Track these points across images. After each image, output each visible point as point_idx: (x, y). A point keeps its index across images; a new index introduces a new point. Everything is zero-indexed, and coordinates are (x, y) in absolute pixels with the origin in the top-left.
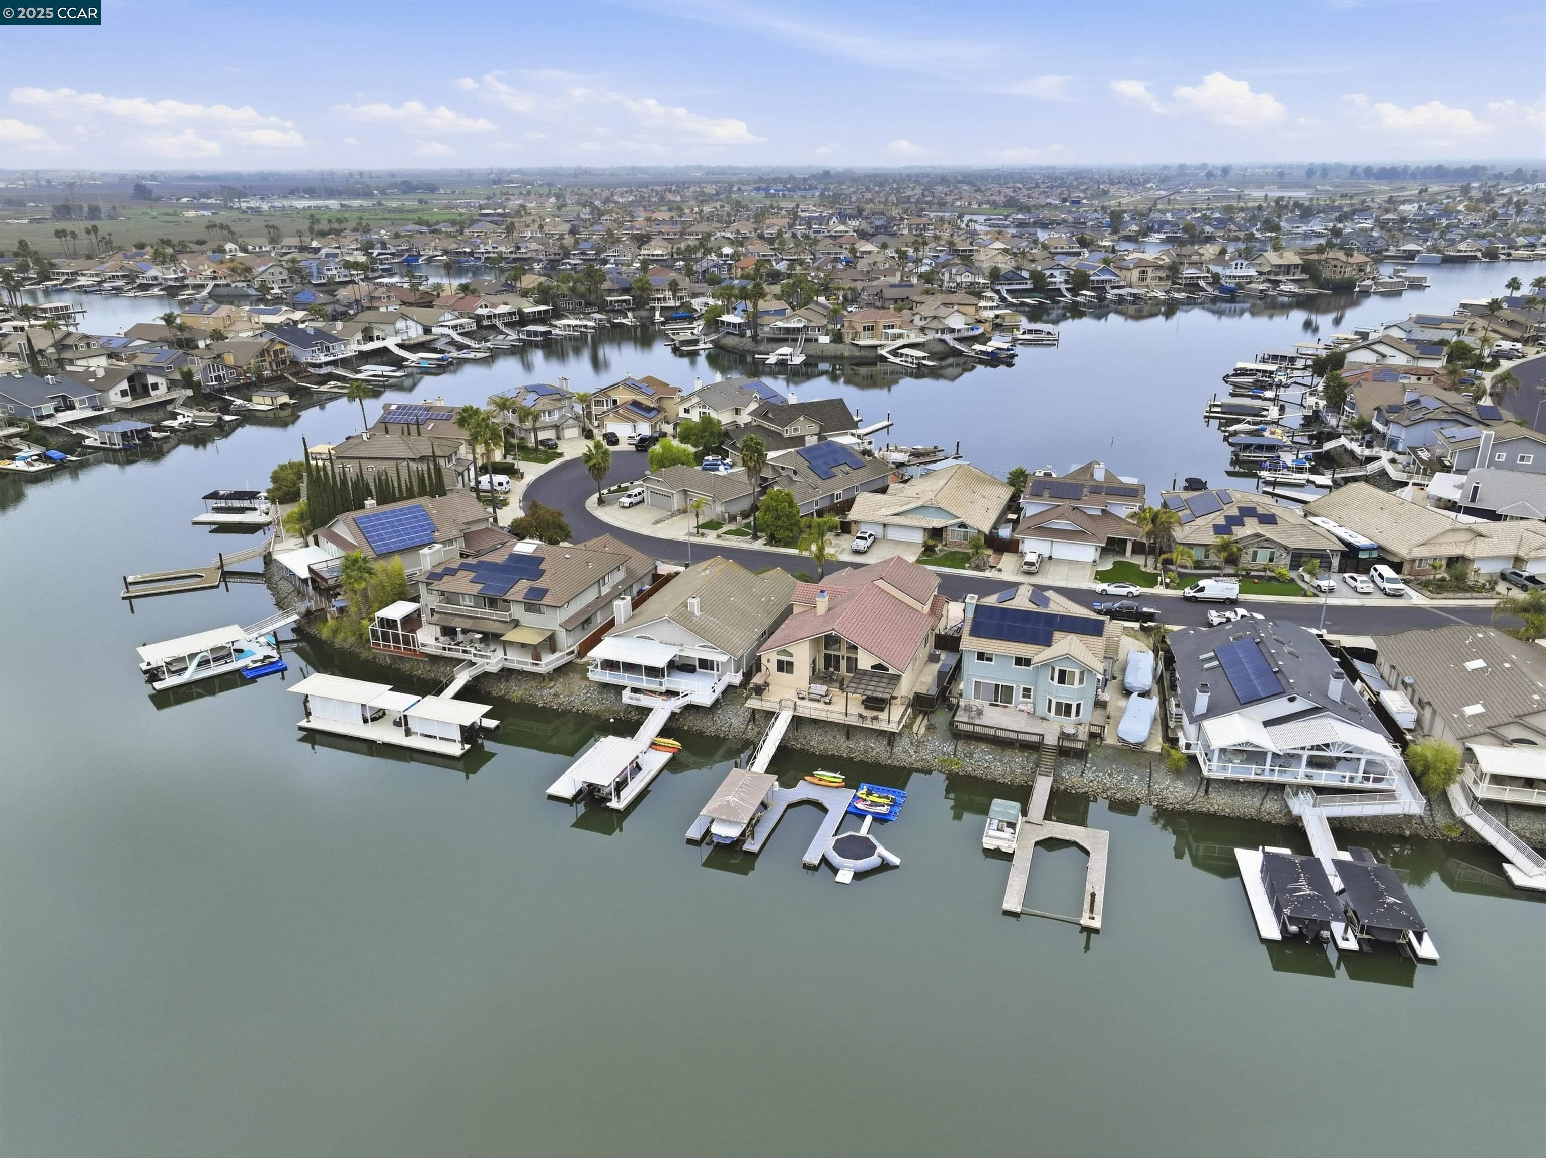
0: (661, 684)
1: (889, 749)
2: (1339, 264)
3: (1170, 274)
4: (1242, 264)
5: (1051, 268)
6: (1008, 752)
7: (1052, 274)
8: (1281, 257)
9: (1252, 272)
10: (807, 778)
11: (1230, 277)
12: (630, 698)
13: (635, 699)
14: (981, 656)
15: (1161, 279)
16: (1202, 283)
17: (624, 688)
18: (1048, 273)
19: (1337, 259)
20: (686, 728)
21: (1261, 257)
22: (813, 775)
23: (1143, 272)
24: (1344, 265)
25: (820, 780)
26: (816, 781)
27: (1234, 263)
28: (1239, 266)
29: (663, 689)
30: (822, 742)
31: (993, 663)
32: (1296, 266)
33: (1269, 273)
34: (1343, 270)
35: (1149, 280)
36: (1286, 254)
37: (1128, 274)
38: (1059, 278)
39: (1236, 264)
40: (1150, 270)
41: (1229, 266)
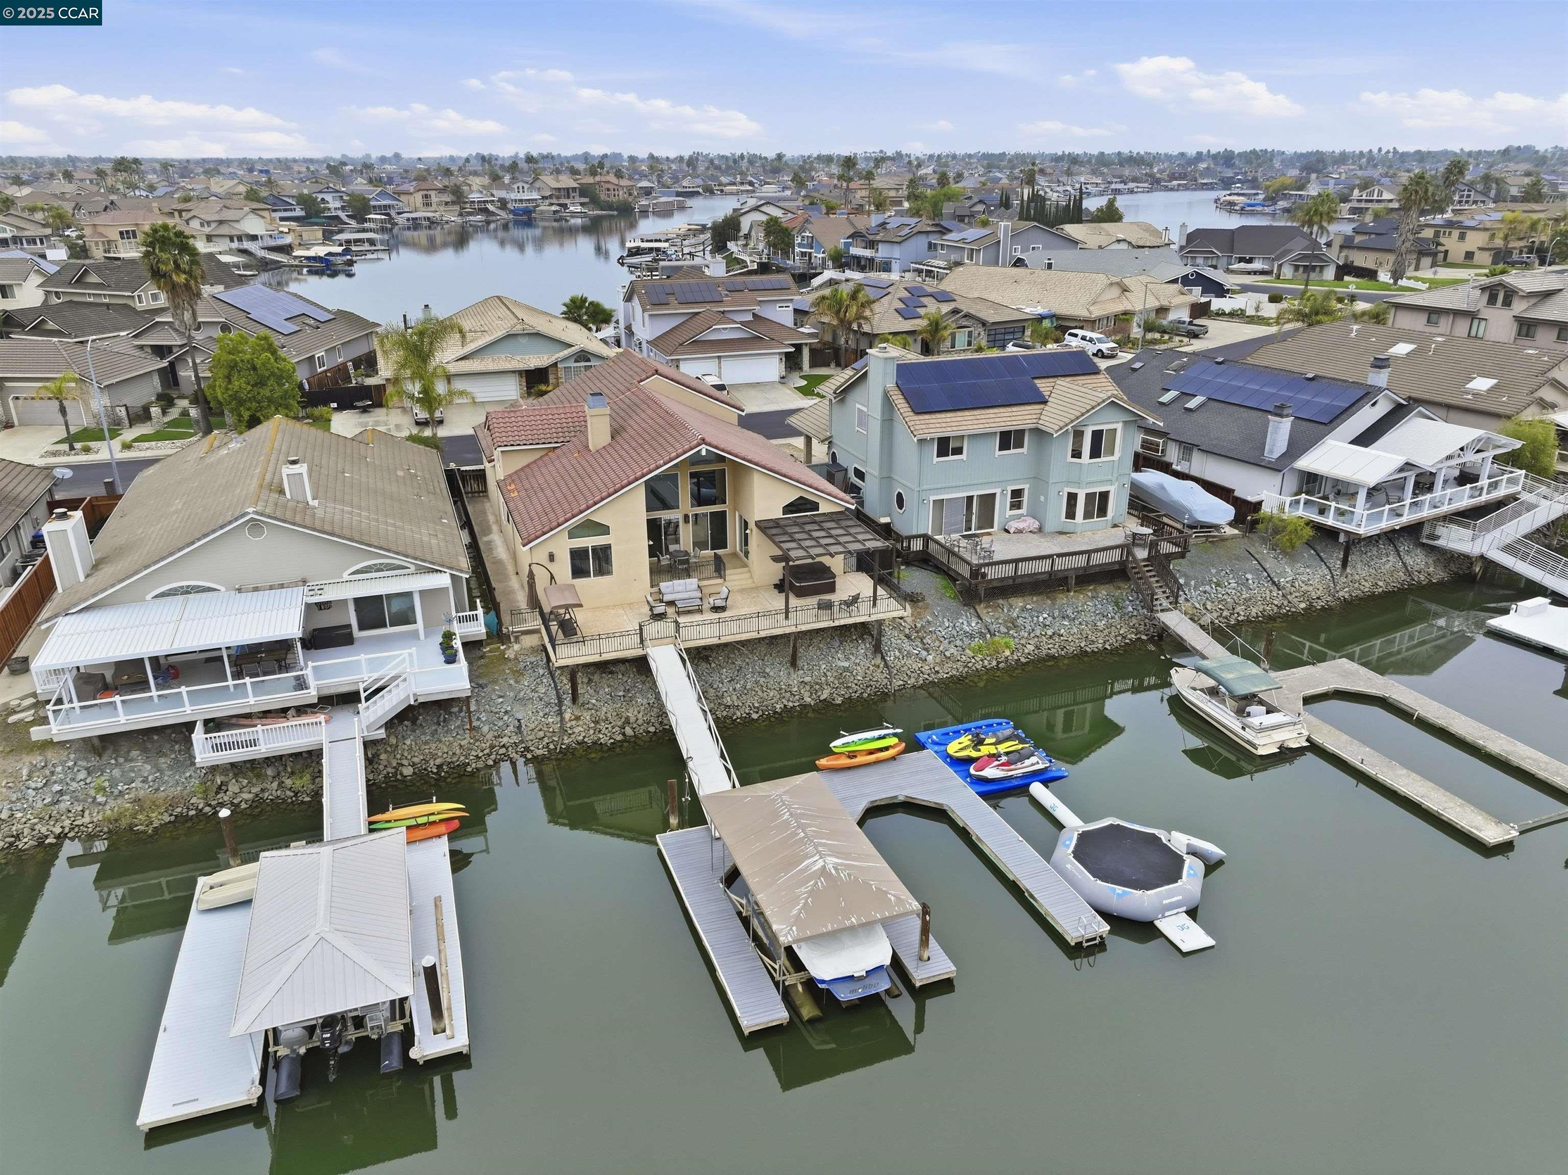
0: (301, 684)
1: (878, 661)
2: (611, 187)
3: (454, 199)
4: (523, 188)
5: (320, 192)
6: (1062, 599)
7: (323, 199)
8: (558, 181)
9: (535, 196)
10: (823, 762)
11: (516, 201)
12: (217, 748)
13: (229, 746)
14: (945, 447)
15: (447, 203)
16: (491, 207)
17: (190, 726)
18: (320, 196)
19: (608, 182)
20: (408, 771)
21: (539, 181)
22: (830, 753)
23: (426, 196)
24: (616, 188)
25: (852, 755)
26: (845, 761)
27: (515, 186)
28: (521, 190)
29: (311, 694)
30: (745, 691)
31: (963, 456)
32: (574, 189)
33: (551, 197)
34: (616, 193)
35: (434, 205)
36: (561, 177)
37: (411, 198)
38: (333, 203)
39: (518, 188)
40: (433, 193)
41: (512, 190)
